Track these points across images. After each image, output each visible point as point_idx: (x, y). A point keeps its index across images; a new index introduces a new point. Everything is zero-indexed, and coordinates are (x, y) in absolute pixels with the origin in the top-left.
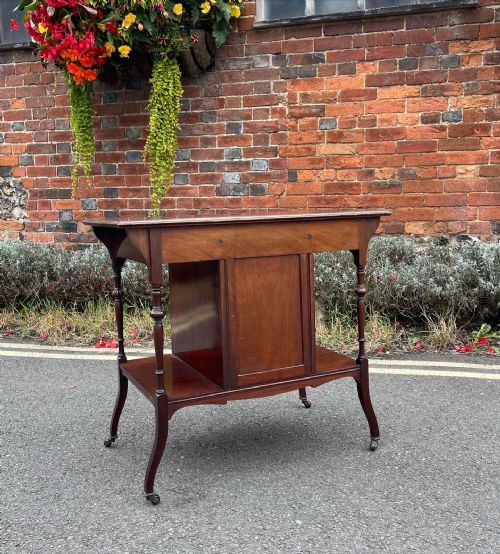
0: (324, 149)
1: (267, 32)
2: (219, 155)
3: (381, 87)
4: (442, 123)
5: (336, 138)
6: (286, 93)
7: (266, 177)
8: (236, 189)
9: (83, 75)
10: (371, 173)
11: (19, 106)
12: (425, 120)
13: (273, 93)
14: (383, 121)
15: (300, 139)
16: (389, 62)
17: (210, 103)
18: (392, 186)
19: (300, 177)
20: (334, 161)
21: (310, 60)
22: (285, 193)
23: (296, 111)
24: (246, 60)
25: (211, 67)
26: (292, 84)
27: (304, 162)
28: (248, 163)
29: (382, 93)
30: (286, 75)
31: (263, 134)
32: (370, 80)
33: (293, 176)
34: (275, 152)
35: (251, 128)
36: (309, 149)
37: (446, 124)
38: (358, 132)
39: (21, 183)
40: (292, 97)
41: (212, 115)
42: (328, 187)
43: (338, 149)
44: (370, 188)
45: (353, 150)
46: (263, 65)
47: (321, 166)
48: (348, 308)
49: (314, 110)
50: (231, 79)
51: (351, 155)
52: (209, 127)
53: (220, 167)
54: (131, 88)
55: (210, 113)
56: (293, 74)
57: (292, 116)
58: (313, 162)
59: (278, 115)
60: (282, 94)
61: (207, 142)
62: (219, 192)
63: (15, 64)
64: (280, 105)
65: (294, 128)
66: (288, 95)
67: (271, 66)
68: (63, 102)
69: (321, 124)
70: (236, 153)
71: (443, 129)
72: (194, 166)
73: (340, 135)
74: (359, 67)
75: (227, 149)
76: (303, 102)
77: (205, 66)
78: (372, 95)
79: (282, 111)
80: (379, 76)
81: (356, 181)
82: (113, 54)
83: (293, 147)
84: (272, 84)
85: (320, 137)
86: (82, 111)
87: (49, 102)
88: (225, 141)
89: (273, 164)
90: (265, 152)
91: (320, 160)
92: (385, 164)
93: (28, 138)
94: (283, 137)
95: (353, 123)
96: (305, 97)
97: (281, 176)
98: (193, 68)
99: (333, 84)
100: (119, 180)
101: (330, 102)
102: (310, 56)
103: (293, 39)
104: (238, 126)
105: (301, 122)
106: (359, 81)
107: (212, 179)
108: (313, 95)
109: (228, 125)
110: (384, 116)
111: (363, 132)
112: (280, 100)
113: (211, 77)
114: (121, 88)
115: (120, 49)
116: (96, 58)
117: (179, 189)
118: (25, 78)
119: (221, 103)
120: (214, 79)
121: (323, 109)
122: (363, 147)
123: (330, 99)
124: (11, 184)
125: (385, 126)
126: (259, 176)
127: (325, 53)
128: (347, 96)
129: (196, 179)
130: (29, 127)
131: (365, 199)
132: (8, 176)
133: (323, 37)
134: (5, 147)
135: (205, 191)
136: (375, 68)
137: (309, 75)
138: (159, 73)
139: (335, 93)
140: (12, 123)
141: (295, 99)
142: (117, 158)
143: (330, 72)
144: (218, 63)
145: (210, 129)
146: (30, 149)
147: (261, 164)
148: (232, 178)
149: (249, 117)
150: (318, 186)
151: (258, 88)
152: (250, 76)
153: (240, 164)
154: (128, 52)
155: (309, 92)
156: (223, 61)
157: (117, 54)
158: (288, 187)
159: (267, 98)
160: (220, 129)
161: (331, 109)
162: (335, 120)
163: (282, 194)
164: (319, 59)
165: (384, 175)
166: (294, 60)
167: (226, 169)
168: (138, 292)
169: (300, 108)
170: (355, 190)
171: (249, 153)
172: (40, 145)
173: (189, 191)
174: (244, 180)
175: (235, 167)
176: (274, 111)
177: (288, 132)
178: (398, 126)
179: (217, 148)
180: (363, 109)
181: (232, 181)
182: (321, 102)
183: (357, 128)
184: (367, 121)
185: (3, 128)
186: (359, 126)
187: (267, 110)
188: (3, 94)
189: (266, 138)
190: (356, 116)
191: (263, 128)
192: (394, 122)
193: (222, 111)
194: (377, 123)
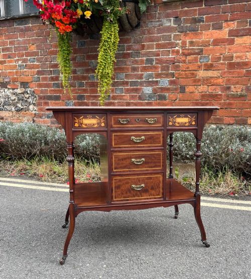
0: (202, 74)
1: (171, 5)
2: (141, 77)
3: (237, 36)
5: (209, 67)
6: (181, 41)
7: (167, 90)
8: (150, 97)
9: (64, 29)
10: (229, 88)
11: (33, 48)
13: (173, 41)
14: (237, 57)
15: (188, 68)
16: (244, 21)
17: (136, 47)
18: (242, 96)
19: (187, 90)
20: (207, 81)
21: (195, 21)
22: (178, 99)
23: (186, 52)
24: (158, 21)
25: (138, 26)
26: (184, 36)
27: (190, 81)
28: (157, 82)
29: (238, 40)
30: (181, 30)
31: (165, 65)
32: (231, 33)
33: (183, 89)
34: (173, 75)
35: (160, 61)
36: (193, 74)
38: (222, 64)
39: (34, 92)
40: (184, 43)
41: (138, 54)
42: (203, 96)
43: (210, 74)
44: (228, 97)
45: (219, 75)
46: (168, 24)
47: (200, 84)
48: (213, 167)
49: (197, 51)
50: (149, 33)
51: (218, 78)
52: (136, 61)
53: (141, 84)
54: (93, 38)
55: (136, 53)
56: (185, 29)
57: (183, 54)
58: (195, 81)
59: (175, 54)
60: (178, 41)
61: (134, 69)
62: (140, 98)
63: (31, 25)
64: (177, 48)
65: (184, 62)
66: (182, 42)
67: (172, 25)
68: (56, 46)
69: (200, 59)
70: (150, 76)
72: (127, 83)
73: (212, 65)
74: (224, 25)
75: (145, 74)
76: (190, 46)
77: (134, 25)
78: (232, 42)
79: (178, 52)
80: (236, 30)
81: (220, 93)
82: (81, 16)
83: (184, 72)
84: (172, 35)
85: (199, 67)
86: (64, 50)
87: (48, 47)
88: (145, 69)
89: (171, 82)
90: (167, 75)
91: (199, 80)
92: (237, 83)
93: (37, 67)
94: (178, 67)
95: (219, 58)
96: (192, 43)
97: (176, 89)
98: (127, 26)
99: (209, 35)
100: (85, 91)
101: (206, 46)
102: (195, 19)
103: (186, 9)
104: (152, 60)
105: (189, 58)
106: (224, 33)
107: (137, 90)
108: (197, 42)
109: (147, 60)
110: (238, 54)
111: (225, 64)
112: (177, 45)
113: (138, 31)
114: (87, 39)
115: (85, 13)
116: (71, 17)
117: (117, 96)
118: (36, 33)
119: (143, 47)
120: (139, 33)
121: (202, 51)
122: (225, 73)
123: (207, 44)
124: (29, 92)
125: (238, 60)
126: (163, 89)
127: (204, 17)
128: (216, 42)
129: (128, 91)
130: (38, 60)
131: (225, 104)
132: (27, 88)
133: (204, 6)
134: (26, 71)
135: (133, 97)
136: (234, 25)
137: (194, 30)
138: (106, 28)
139: (209, 41)
140: (29, 58)
141: (186, 44)
142: (84, 78)
143: (207, 28)
144: (142, 23)
145: (136, 62)
146: (39, 73)
147: (165, 82)
148: (148, 90)
149: (158, 55)
150: (197, 95)
151: (165, 38)
152: (160, 31)
153: (153, 82)
154: (90, 15)
155: (194, 40)
156: (145, 22)
157: (83, 16)
158: (179, 96)
159: (169, 44)
160: (142, 61)
161: (207, 50)
162: (209, 57)
163: (176, 100)
164: (200, 20)
165: (236, 89)
166: (186, 21)
167: (145, 85)
168: (93, 153)
169: (189, 49)
170: (219, 98)
171: (158, 76)
172: (44, 71)
173: (124, 97)
174: (155, 91)
175: (150, 84)
176: (173, 51)
177: (181, 64)
178: (247, 60)
179: (140, 73)
180: (226, 50)
181: (148, 92)
182: (201, 46)
183: (222, 62)
184: (228, 57)
185: (24, 61)
186: (223, 60)
187: (169, 51)
188: (24, 42)
189: (168, 67)
190: (222, 54)
191: (167, 61)
192: (244, 57)
193: (143, 51)
194: (234, 58)
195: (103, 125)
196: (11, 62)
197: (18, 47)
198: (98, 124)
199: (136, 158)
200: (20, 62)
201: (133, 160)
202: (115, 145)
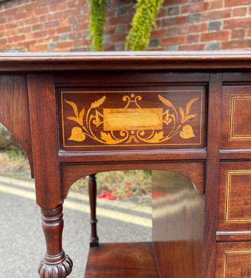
2: (201, 48)
11: (65, 23)
17: (196, 7)
31: (239, 29)
35: (230, 24)
52: (194, 26)
61: (192, 39)
70: (214, 46)
75: (208, 44)
87: (82, 19)
88: (207, 37)
90: (241, 44)
93: (70, 44)
104: (219, 24)
109: (211, 24)
114: (129, 3)
118: (69, 4)
119: (206, 6)
130: (71, 37)
140: (60, 35)
145: (195, 29)
149: (228, 16)
160: (204, 27)
171: (227, 45)
179: (200, 43)
185: (56, 39)
187: (245, 9)
188: (56, 16)
189: (243, 32)
191: (241, 24)
193: (206, 12)
196: (41, 41)
197: (50, 23)
200: (51, 41)
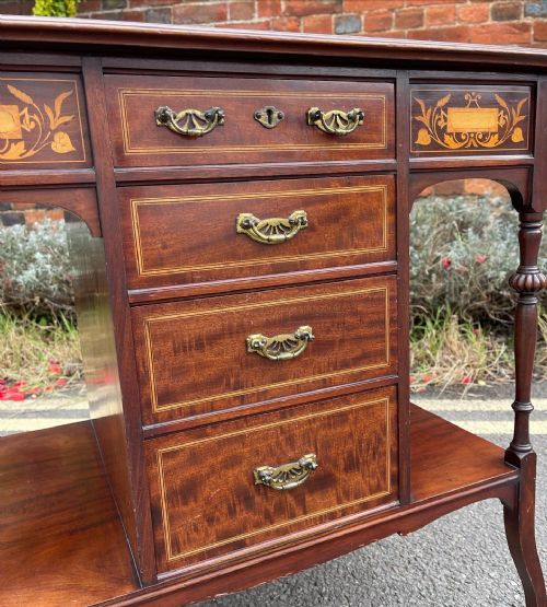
4: (523, 20)
12: (498, 14)
14: (434, 17)
23: (298, 5)
37: (529, 20)
38: (395, 36)
41: (164, 14)
55: (161, 11)
57: (291, 12)
59: (268, 11)
69: (337, 25)
71: (525, 28)
79: (274, 7)
95: (387, 21)
105: (306, 20)
110: (435, 8)
111: (402, 35)
125: (437, 25)
149: (221, 18)
162: (358, 18)
168: (60, 301)
176: (262, 6)
178: (457, 24)
183: (393, 30)
184: (410, 17)
186: (397, 26)
190: (392, 10)
192: (451, 18)
193: (179, 8)
194: (426, 20)
195: (63, 144)
198: (28, 138)
199: (268, 327)
201: (255, 338)
202: (146, 267)
